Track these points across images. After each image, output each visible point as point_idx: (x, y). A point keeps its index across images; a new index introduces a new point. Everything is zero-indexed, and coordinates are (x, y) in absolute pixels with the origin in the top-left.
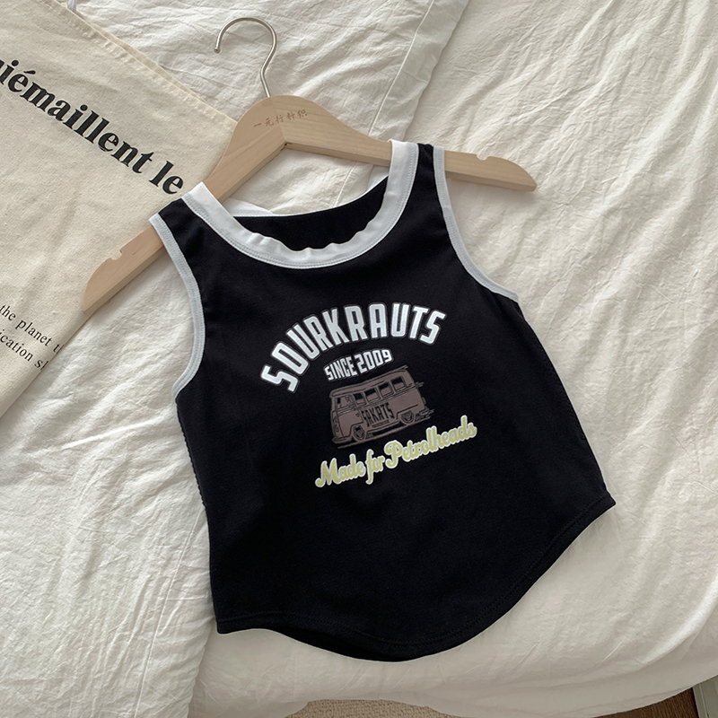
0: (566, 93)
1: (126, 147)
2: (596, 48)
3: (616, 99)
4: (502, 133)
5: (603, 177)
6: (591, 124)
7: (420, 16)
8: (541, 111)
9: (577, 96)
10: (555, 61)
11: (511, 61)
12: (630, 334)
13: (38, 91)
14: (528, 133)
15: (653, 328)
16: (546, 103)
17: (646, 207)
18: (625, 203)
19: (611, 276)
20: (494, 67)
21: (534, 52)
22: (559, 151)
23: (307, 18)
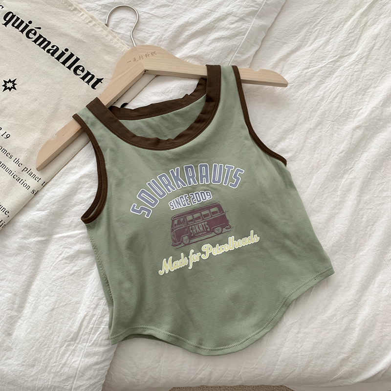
0: (337, 58)
1: (88, 73)
2: (356, 32)
3: (365, 63)
4: (298, 79)
5: (354, 107)
6: (350, 76)
7: (257, 9)
8: (322, 67)
9: (343, 60)
10: (332, 38)
11: (307, 37)
12: (362, 198)
13: (42, 39)
14: (314, 79)
15: (375, 196)
16: (325, 63)
17: (378, 126)
18: (366, 123)
19: (354, 164)
20: (297, 40)
21: (320, 32)
22: (330, 90)
23: (193, 6)
